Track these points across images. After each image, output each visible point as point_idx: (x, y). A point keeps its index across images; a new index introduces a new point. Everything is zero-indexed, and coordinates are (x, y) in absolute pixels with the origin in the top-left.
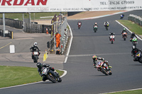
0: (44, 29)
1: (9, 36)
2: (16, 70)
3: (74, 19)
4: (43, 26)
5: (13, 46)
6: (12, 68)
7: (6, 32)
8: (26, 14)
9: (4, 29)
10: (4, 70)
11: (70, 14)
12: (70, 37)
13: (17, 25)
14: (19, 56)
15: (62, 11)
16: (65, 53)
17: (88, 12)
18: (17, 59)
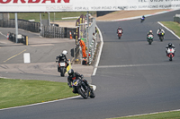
0: (66, 33)
1: (23, 41)
2: (31, 84)
3: (104, 21)
4: (66, 29)
5: (28, 54)
6: (26, 83)
7: (19, 37)
8: (44, 14)
9: (17, 33)
10: (17, 85)
11: (100, 14)
12: (99, 43)
13: (33, 28)
14: (35, 67)
15: (90, 10)
16: (93, 64)
17: (123, 11)
18: (33, 71)
